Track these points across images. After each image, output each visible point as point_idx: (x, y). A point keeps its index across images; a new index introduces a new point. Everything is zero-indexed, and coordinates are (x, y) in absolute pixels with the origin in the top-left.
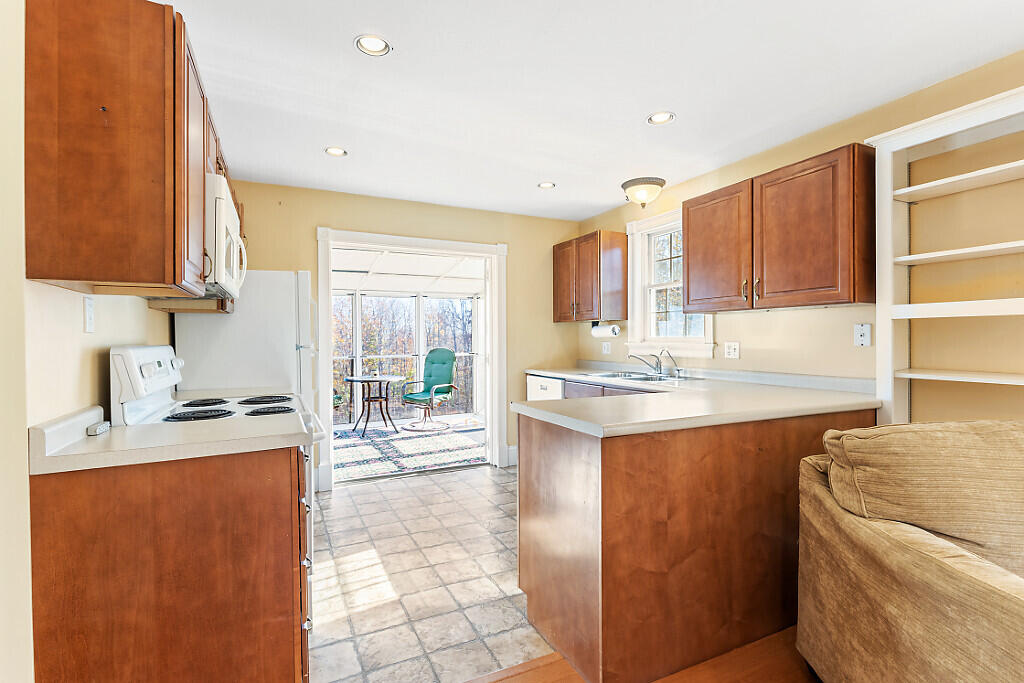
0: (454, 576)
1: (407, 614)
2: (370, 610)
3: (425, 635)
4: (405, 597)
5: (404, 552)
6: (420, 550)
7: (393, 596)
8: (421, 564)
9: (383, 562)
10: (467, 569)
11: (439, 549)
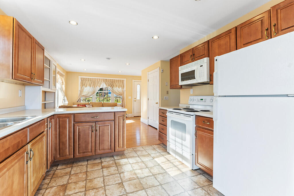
0: (140, 164)
6: (153, 175)
7: (155, 159)
8: (151, 169)
9: (164, 170)
10: (136, 167)
11: (146, 175)
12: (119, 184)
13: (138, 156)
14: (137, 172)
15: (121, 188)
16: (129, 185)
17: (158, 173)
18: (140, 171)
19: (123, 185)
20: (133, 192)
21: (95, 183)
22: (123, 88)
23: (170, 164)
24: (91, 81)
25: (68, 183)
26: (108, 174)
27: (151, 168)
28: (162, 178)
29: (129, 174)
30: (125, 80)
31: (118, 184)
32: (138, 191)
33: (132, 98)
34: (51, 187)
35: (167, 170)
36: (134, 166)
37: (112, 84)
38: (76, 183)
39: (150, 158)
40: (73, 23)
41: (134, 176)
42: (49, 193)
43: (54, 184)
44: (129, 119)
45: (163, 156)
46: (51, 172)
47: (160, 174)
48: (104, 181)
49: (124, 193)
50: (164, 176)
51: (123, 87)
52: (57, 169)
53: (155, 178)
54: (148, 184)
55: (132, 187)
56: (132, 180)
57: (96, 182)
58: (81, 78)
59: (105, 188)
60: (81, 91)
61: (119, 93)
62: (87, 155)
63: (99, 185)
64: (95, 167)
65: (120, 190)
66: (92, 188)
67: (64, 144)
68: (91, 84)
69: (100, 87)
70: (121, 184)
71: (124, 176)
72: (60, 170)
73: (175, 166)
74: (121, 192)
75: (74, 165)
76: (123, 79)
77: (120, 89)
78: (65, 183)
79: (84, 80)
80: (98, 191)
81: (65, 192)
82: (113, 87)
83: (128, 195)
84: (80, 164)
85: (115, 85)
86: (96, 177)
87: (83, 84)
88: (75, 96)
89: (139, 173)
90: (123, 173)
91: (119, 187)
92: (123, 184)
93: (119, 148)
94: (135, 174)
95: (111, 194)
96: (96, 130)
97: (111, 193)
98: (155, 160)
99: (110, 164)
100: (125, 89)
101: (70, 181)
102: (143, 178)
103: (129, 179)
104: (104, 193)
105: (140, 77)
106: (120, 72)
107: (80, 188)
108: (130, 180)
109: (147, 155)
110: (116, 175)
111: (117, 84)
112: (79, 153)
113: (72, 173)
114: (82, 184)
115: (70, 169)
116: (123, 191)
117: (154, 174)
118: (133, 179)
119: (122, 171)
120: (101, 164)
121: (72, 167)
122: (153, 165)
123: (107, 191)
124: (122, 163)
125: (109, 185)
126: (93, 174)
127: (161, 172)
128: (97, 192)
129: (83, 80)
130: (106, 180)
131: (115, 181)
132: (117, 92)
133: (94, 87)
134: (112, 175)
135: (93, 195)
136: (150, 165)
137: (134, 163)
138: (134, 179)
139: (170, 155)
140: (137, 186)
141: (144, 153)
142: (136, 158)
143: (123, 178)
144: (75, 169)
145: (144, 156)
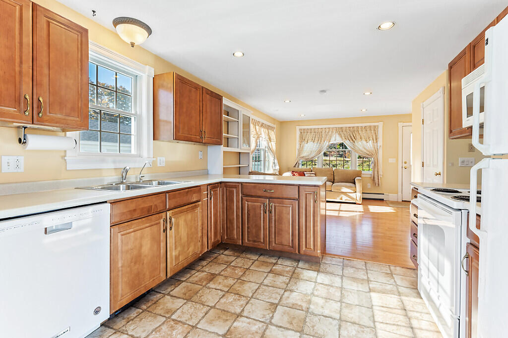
0: (332, 290)
1: (369, 284)
2: (388, 294)
3: (364, 274)
4: (366, 291)
5: (354, 323)
6: (340, 319)
7: (373, 294)
8: (346, 307)
9: (374, 322)
10: (322, 291)
11: (326, 313)
12: (272, 304)
13: (342, 277)
14: (314, 299)
15: (269, 312)
16: (284, 314)
17: (352, 321)
18: (321, 301)
19: (276, 309)
20: (281, 327)
21: (244, 288)
22: (375, 141)
23: (402, 318)
24: (315, 132)
25: (219, 274)
26: (270, 283)
27: (349, 305)
28: (354, 333)
29: (298, 298)
30: (380, 124)
31: (269, 304)
32: (289, 329)
33: (397, 160)
34: (203, 271)
35: (378, 325)
36: (319, 288)
37: (352, 136)
38: (226, 277)
39: (363, 288)
40: (239, 54)
41: (305, 305)
42: (197, 276)
43: (207, 270)
44: (387, 204)
45: (400, 295)
46: (216, 254)
47: (356, 325)
48: (256, 290)
49: (267, 320)
50: (363, 332)
51: (375, 139)
52: (222, 254)
53: (338, 327)
54: (315, 328)
55: (286, 318)
56: (296, 309)
57: (247, 286)
58: (301, 130)
59: (249, 300)
60: (300, 151)
61: (368, 153)
62: (259, 247)
63: (246, 292)
64: (262, 267)
65: (265, 313)
66: (236, 292)
67: (231, 222)
68: (315, 137)
69: (329, 142)
70: (274, 306)
71: (289, 297)
72: (226, 256)
73: (412, 328)
74: (264, 316)
75: (241, 256)
76: (376, 124)
77: (370, 145)
78: (217, 273)
79: (304, 132)
80: (239, 300)
81: (209, 283)
82: (354, 140)
83: (269, 326)
84: (249, 256)
85: (358, 137)
86: (251, 280)
87: (302, 139)
88: (292, 158)
89: (317, 304)
90: (291, 291)
91: (268, 308)
92: (277, 306)
93: (307, 249)
94: (309, 302)
95: (250, 312)
96: (270, 212)
97: (251, 310)
98: (370, 296)
99: (284, 271)
100: (380, 143)
101: (222, 273)
102: (316, 315)
103: (293, 305)
104: (244, 306)
105: (410, 115)
106: (364, 110)
107: (225, 286)
108: (293, 307)
109: (363, 280)
110: (279, 290)
111: (363, 134)
112: (248, 239)
113: (231, 265)
114: (231, 281)
115: (233, 258)
116: (268, 317)
117: (343, 318)
118: (298, 308)
119: (294, 288)
120: (273, 266)
121: (238, 257)
122: (357, 303)
123: (249, 305)
124: (303, 276)
125: (258, 299)
126: (252, 275)
127: (361, 323)
128: (237, 300)
129: (302, 132)
130: (260, 291)
131: (270, 298)
132: (363, 150)
133: (320, 143)
134: (273, 287)
135: (230, 301)
136: (351, 299)
137: (323, 284)
138: (300, 309)
139: (419, 300)
140: (294, 322)
141: (361, 275)
142: (335, 277)
143: (284, 299)
144: (239, 260)
145: (354, 279)
